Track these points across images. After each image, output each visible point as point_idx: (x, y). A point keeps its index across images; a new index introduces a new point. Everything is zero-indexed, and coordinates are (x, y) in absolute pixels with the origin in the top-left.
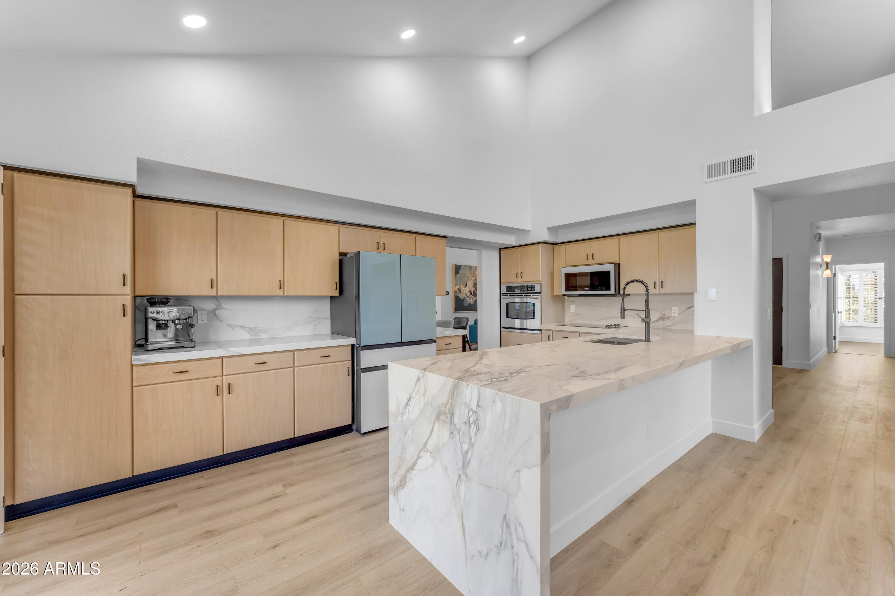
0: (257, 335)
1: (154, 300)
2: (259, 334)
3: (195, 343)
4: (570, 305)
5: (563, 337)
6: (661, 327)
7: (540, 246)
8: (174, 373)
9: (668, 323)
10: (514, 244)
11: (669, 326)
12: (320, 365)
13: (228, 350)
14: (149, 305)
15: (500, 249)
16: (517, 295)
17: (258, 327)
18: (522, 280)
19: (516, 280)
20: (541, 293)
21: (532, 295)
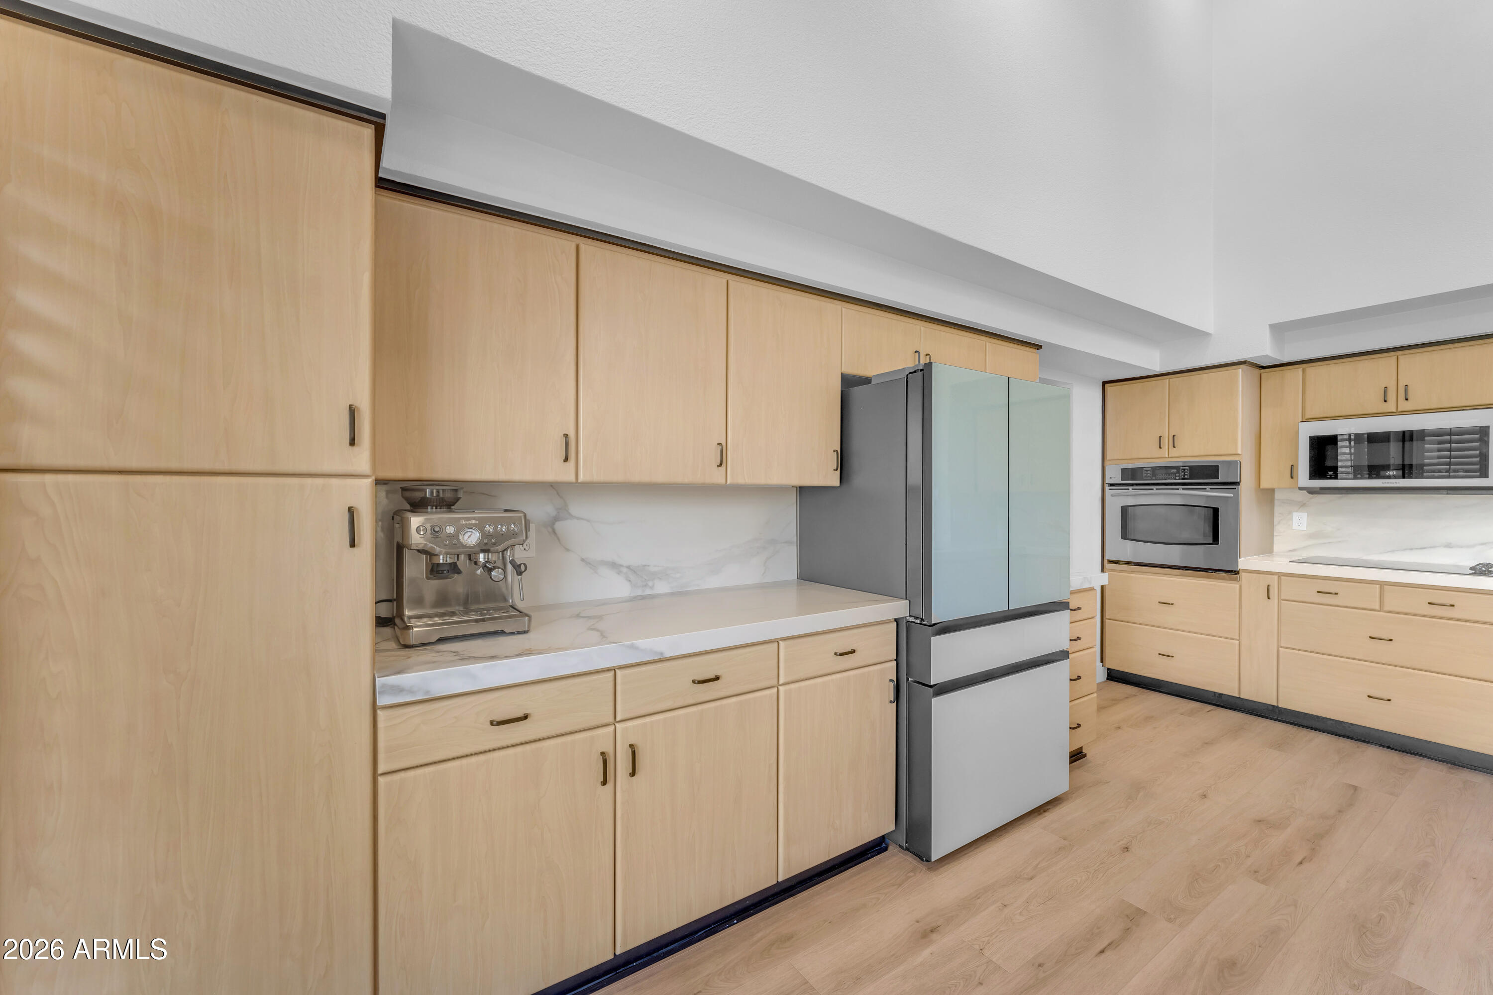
0: (646, 586)
1: (418, 495)
2: (650, 584)
3: (530, 621)
4: (1290, 513)
5: (1318, 592)
7: (1240, 371)
8: (492, 723)
10: (1158, 369)
12: (834, 677)
13: (632, 647)
14: (408, 507)
15: (1104, 383)
16: (1158, 487)
17: (648, 566)
18: (1174, 452)
19: (1157, 453)
20: (1241, 484)
21: (1210, 489)
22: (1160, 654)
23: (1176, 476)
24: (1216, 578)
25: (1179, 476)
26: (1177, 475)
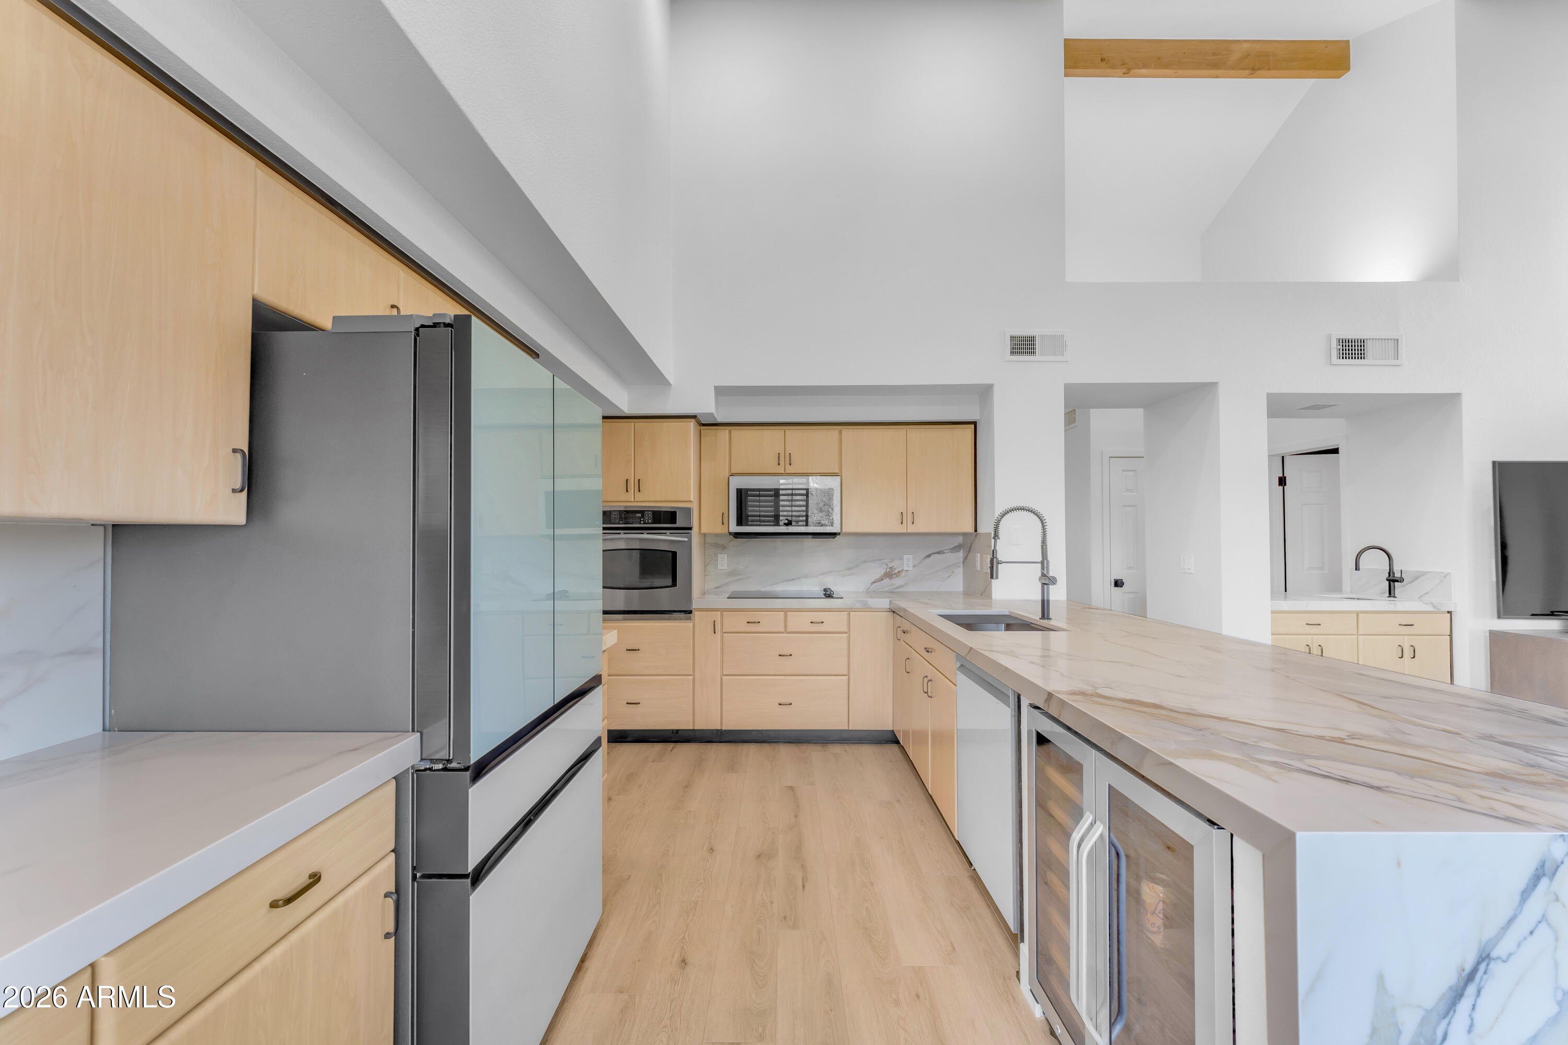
4: (716, 555)
6: (886, 589)
7: (692, 424)
9: (897, 582)
11: (899, 587)
16: (624, 532)
18: (639, 497)
19: (623, 496)
20: (693, 529)
21: (670, 533)
22: (627, 703)
23: (641, 521)
24: (675, 619)
25: (643, 521)
26: (642, 519)
